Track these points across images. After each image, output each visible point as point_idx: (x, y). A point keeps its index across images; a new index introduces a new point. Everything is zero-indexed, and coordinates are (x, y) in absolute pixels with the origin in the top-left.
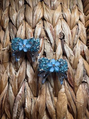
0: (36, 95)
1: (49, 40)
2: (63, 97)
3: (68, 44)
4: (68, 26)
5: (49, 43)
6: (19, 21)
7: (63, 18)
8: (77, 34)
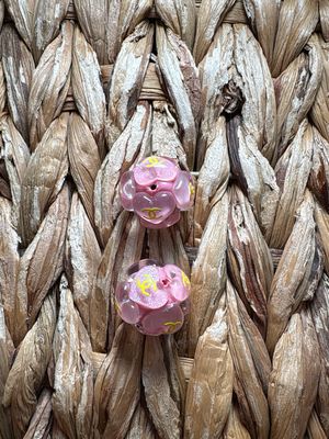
0: (102, 344)
1: (175, 116)
2: (219, 360)
3: (257, 137)
4: (264, 60)
5: (171, 125)
6: (45, 22)
7: (242, 18)
8: (301, 95)
